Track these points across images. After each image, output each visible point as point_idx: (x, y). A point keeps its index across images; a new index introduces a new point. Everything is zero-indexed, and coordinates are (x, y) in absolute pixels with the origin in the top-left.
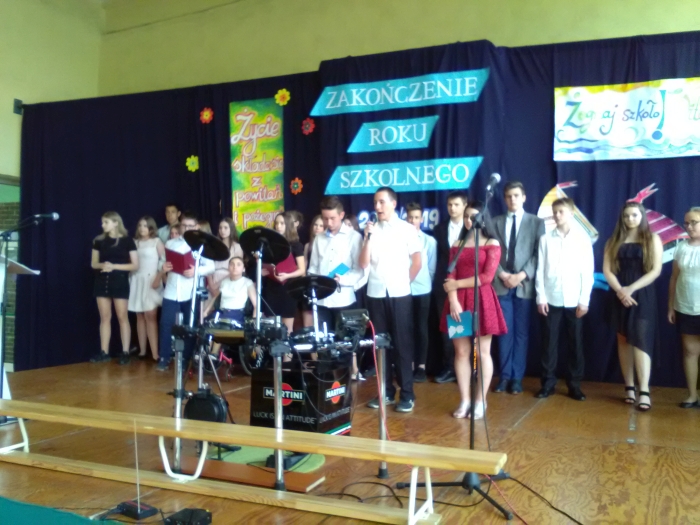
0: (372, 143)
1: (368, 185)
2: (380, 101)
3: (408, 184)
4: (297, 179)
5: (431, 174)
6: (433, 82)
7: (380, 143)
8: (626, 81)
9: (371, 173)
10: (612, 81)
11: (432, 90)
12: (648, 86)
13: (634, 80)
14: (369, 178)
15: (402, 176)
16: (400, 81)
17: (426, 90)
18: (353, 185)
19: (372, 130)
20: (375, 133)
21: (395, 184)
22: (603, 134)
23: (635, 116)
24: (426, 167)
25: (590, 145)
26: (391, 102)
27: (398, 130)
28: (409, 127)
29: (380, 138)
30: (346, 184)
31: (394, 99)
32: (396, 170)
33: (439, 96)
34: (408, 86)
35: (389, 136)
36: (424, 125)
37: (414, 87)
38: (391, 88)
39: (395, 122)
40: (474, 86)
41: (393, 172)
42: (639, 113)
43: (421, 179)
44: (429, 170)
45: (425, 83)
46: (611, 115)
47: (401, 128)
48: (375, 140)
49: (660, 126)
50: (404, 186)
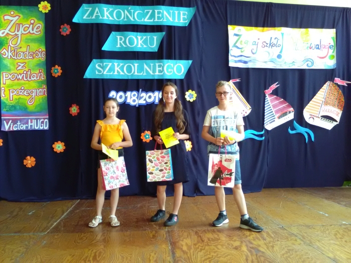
0: (119, 46)
1: (116, 73)
2: (124, 18)
3: (145, 74)
4: (57, 66)
5: (161, 69)
6: (161, 11)
7: (124, 46)
8: (263, 26)
9: (118, 66)
10: (257, 25)
11: (160, 15)
12: (275, 30)
13: (267, 26)
14: (117, 69)
15: (141, 69)
16: (137, 7)
17: (156, 15)
18: (105, 73)
19: (119, 37)
20: (121, 39)
21: (136, 73)
22: (253, 53)
23: (268, 45)
24: (157, 64)
25: (246, 59)
26: (132, 19)
27: (137, 38)
28: (144, 37)
29: (125, 42)
30: (99, 71)
31: (134, 18)
32: (136, 65)
33: (165, 20)
34: (144, 11)
35: (131, 42)
36: (155, 38)
37: (148, 12)
38: (132, 11)
39: (135, 33)
40: (186, 17)
41: (134, 66)
42: (270, 44)
43: (154, 71)
44: (160, 66)
45: (156, 11)
46: (256, 44)
47: (139, 38)
48: (120, 43)
49: (281, 52)
50: (142, 75)
